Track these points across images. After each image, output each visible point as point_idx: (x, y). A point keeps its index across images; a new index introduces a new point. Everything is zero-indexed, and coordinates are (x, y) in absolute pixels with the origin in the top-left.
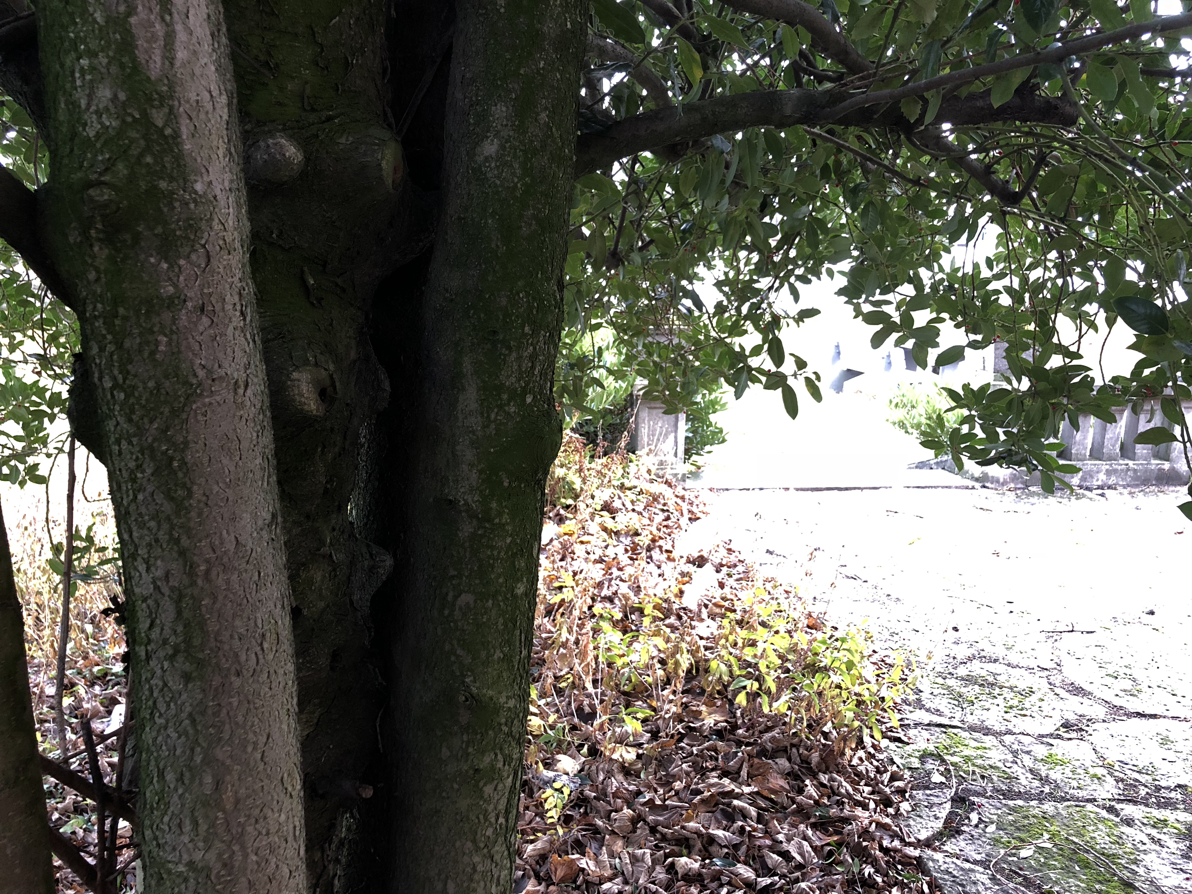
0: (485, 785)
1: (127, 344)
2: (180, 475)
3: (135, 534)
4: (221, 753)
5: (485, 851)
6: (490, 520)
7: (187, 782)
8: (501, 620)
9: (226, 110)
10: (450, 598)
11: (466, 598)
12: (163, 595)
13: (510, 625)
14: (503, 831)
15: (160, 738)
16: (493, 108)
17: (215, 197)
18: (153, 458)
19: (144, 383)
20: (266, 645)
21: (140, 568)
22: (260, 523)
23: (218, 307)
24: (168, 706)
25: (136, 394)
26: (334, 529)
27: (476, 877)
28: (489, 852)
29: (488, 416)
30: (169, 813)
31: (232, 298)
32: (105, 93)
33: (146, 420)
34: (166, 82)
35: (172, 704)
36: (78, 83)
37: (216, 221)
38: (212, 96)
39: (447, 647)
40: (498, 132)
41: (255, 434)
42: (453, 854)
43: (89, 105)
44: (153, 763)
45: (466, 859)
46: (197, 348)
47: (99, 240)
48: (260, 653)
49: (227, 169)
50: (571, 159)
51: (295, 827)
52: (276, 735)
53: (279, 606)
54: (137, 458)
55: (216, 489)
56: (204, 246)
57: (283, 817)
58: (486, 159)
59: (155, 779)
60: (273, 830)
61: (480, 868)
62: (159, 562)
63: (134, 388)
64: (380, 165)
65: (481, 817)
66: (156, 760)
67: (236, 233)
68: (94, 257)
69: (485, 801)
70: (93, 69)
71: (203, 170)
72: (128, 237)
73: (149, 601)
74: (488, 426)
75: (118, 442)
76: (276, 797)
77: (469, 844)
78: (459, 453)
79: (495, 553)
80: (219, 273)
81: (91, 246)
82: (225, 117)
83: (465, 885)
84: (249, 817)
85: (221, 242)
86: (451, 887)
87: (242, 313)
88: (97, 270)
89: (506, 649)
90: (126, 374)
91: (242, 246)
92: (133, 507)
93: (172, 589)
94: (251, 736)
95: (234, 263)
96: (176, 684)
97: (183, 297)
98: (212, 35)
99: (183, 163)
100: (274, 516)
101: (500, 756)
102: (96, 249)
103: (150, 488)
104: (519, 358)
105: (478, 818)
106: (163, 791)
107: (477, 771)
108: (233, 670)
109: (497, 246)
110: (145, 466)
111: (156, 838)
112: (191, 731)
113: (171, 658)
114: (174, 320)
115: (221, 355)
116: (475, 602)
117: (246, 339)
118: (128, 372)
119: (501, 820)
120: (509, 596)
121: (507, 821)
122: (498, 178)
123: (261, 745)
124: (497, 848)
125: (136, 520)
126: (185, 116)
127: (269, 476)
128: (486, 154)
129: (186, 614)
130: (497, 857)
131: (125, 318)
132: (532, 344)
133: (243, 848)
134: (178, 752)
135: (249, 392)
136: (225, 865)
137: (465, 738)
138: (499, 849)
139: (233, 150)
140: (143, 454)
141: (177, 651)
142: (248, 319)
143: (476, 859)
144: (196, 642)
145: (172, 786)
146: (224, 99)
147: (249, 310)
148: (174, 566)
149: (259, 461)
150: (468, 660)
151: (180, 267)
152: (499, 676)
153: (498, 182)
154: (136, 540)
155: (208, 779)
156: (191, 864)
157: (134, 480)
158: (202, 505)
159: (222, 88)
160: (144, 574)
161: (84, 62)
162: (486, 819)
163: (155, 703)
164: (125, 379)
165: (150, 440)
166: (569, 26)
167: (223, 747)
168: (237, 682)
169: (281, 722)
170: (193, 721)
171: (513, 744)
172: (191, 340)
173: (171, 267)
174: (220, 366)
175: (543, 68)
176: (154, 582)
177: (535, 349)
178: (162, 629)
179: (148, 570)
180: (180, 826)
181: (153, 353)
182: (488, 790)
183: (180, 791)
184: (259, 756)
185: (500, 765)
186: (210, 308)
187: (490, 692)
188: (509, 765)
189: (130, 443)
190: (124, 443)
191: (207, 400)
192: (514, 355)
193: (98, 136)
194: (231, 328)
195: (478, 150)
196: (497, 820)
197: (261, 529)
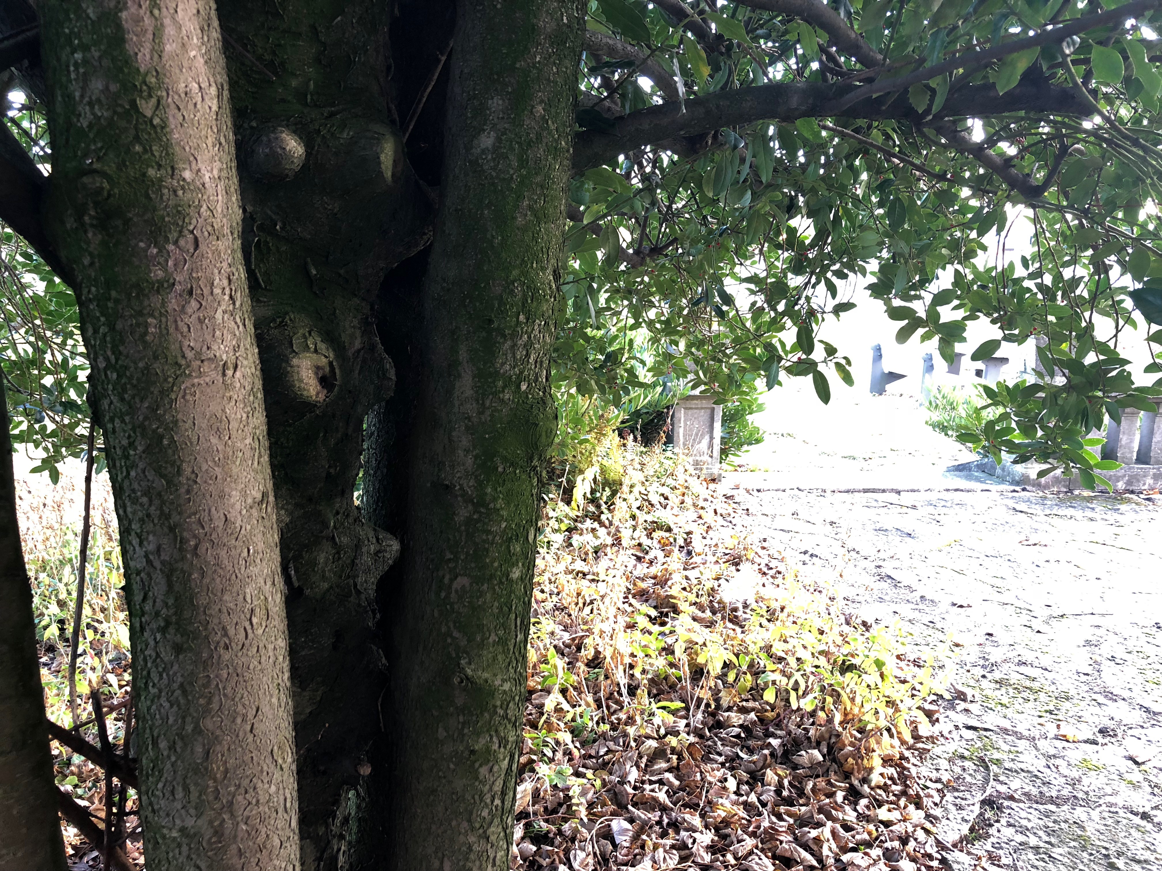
0: (481, 766)
1: (119, 326)
2: (170, 451)
3: (129, 509)
4: (211, 724)
5: (481, 831)
6: (486, 506)
7: (179, 750)
8: (496, 604)
9: (215, 101)
10: (446, 580)
11: (462, 581)
12: (155, 568)
13: (505, 609)
14: (500, 813)
15: (154, 707)
16: (490, 102)
17: (203, 185)
18: (143, 436)
19: (135, 363)
20: (255, 620)
21: (134, 542)
22: (250, 501)
23: (206, 291)
24: (161, 675)
25: (128, 374)
26: (338, 513)
27: (472, 856)
28: (485, 832)
29: (483, 404)
30: (163, 779)
31: (220, 282)
32: (97, 85)
33: (137, 400)
34: (154, 74)
35: (164, 675)
36: (73, 76)
37: (205, 207)
38: (200, 87)
39: (444, 629)
40: (495, 125)
41: (245, 415)
42: (449, 832)
43: (82, 96)
44: (148, 731)
45: (462, 838)
46: (185, 329)
47: (92, 226)
48: (248, 627)
49: (217, 158)
50: (568, 151)
51: (285, 800)
52: (265, 709)
53: (269, 583)
54: (129, 437)
55: (204, 467)
56: (192, 232)
57: (273, 788)
58: (483, 151)
59: (150, 747)
60: (263, 799)
61: (476, 848)
62: (151, 538)
63: (126, 368)
64: (379, 158)
65: (477, 797)
66: (151, 729)
67: (225, 220)
68: (88, 243)
69: (480, 782)
70: (86, 62)
71: (192, 158)
72: (119, 223)
73: (142, 575)
74: (482, 413)
75: (112, 420)
76: (265, 768)
77: (465, 825)
78: (455, 439)
79: (490, 537)
80: (207, 258)
81: (86, 232)
82: (215, 108)
83: (461, 863)
84: (239, 786)
85: (210, 229)
86: (447, 866)
87: (231, 297)
88: (91, 254)
89: (501, 633)
90: (118, 354)
91: (232, 233)
92: (126, 483)
93: (163, 563)
94: (240, 707)
95: (222, 248)
96: (167, 655)
97: (171, 281)
98: (202, 30)
99: (171, 151)
100: (264, 495)
101: (495, 739)
102: (90, 235)
103: (141, 465)
104: (514, 346)
105: (473, 798)
106: (157, 758)
107: (473, 752)
108: (222, 644)
109: (493, 236)
110: (137, 443)
111: (151, 804)
112: (182, 701)
113: (163, 630)
114: (163, 304)
115: (208, 338)
116: (471, 584)
117: (236, 323)
118: (120, 353)
119: (497, 802)
120: (504, 580)
121: (503, 802)
122: (494, 169)
123: (250, 716)
124: (492, 829)
125: (129, 496)
126: (173, 106)
127: (260, 456)
128: (483, 146)
129: (177, 587)
130: (493, 838)
131: (117, 301)
132: (526, 332)
133: (233, 815)
134: (171, 721)
135: (238, 374)
136: (216, 833)
137: (461, 719)
138: (495, 830)
139: (223, 140)
140: (135, 432)
141: (168, 623)
142: (238, 304)
143: (472, 839)
144: (187, 615)
145: (165, 753)
146: (213, 91)
147: (239, 294)
148: (165, 541)
149: (248, 441)
150: (463, 643)
151: (168, 252)
152: (495, 658)
153: (494, 174)
154: (130, 516)
155: (199, 749)
156: (183, 830)
157: (127, 457)
158: (190, 482)
159: (212, 80)
160: (137, 548)
161: (78, 56)
162: (481, 800)
163: (149, 673)
164: (117, 360)
165: (141, 418)
166: (565, 21)
167: (212, 717)
168: (226, 656)
169: (271, 696)
170: (185, 692)
171: (509, 726)
172: (179, 323)
173: (160, 251)
174: (208, 348)
175: (539, 62)
176: (146, 556)
177: (529, 337)
178: (155, 602)
179: (141, 544)
180: (173, 793)
181: (143, 335)
182: (483, 771)
183: (173, 759)
184: (249, 728)
185: (495, 747)
186: (199, 291)
187: (486, 675)
188: (505, 747)
189: (123, 421)
190: (117, 421)
191: (196, 381)
192: (509, 343)
193: (90, 126)
194: (220, 311)
195: (476, 142)
196: (492, 802)
197: (251, 507)
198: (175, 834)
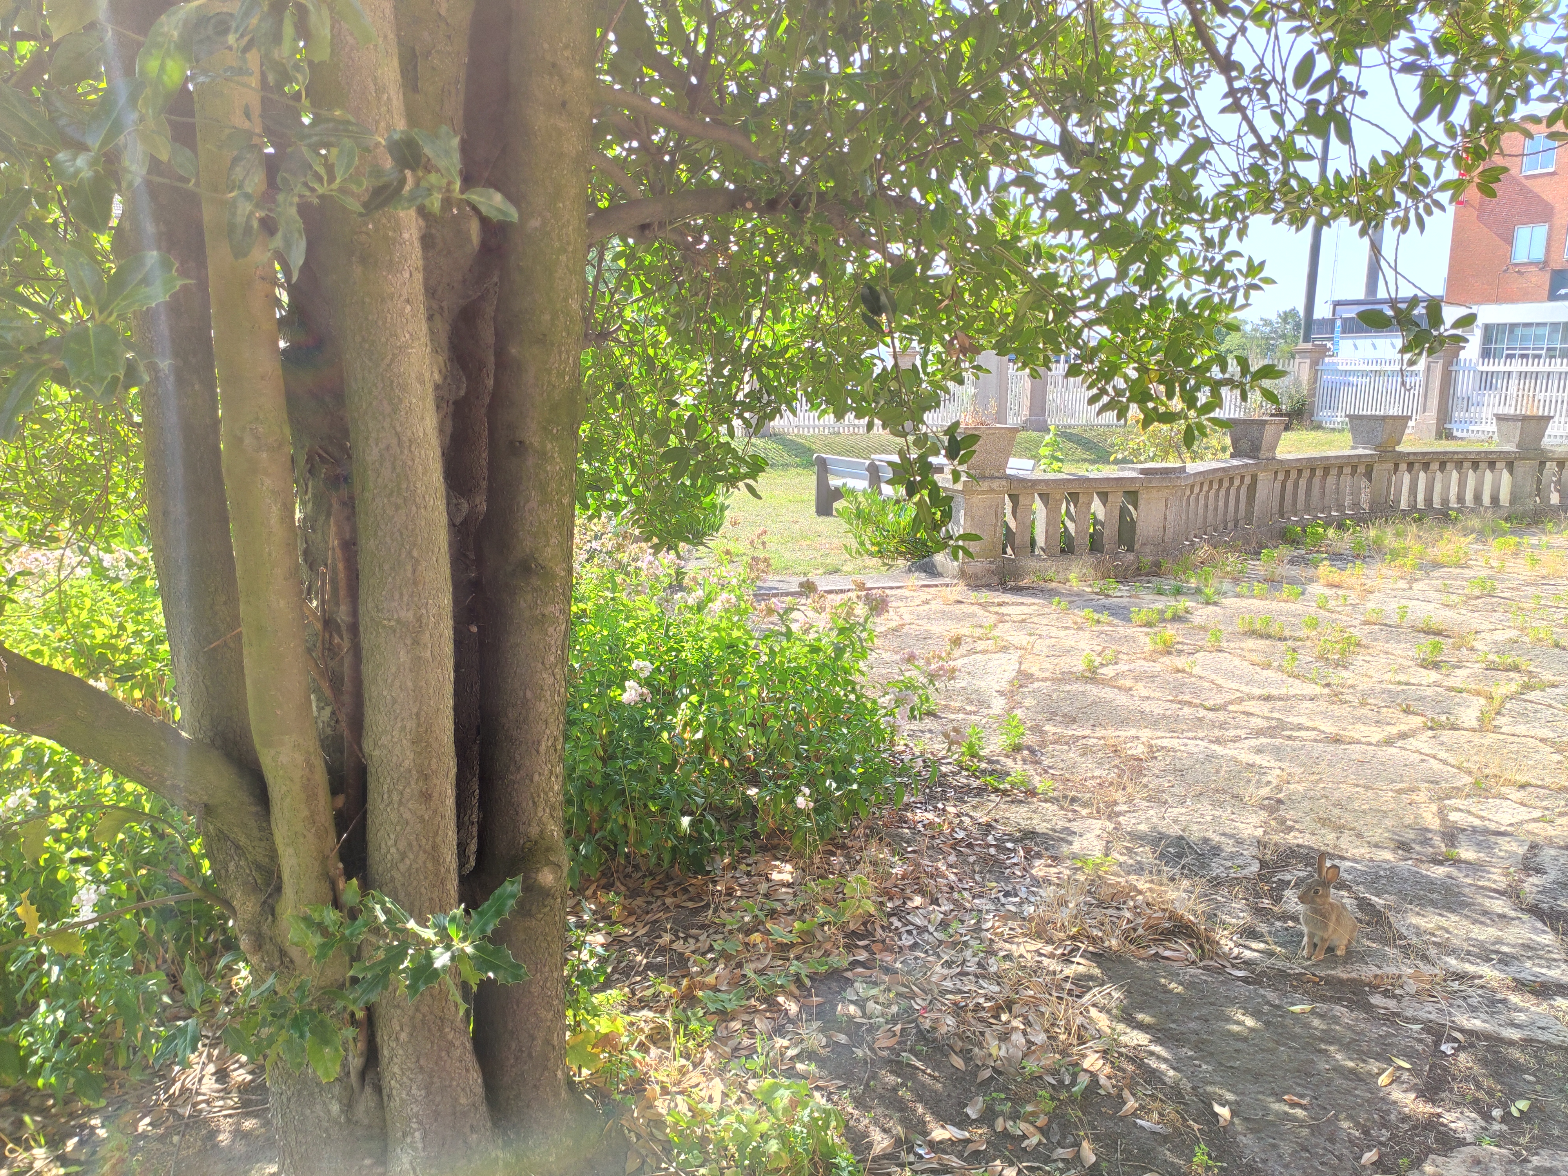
0: (549, 626)
4: (415, 553)
10: (522, 504)
11: (532, 504)
16: (537, 198)
40: (540, 213)
47: (357, 262)
58: (534, 229)
65: (547, 646)
68: (353, 272)
69: (549, 636)
72: (372, 261)
91: (420, 271)
97: (398, 294)
105: (545, 648)
107: (543, 616)
109: (543, 283)
136: (417, 622)
137: (535, 594)
144: (404, 486)
150: (535, 543)
151: (398, 278)
152: (556, 554)
155: (409, 568)
156: (398, 621)
157: (370, 393)
174: (416, 333)
181: (385, 322)
182: (551, 630)
186: (411, 301)
187: (550, 564)
198: (393, 623)
